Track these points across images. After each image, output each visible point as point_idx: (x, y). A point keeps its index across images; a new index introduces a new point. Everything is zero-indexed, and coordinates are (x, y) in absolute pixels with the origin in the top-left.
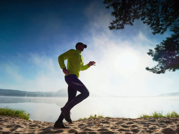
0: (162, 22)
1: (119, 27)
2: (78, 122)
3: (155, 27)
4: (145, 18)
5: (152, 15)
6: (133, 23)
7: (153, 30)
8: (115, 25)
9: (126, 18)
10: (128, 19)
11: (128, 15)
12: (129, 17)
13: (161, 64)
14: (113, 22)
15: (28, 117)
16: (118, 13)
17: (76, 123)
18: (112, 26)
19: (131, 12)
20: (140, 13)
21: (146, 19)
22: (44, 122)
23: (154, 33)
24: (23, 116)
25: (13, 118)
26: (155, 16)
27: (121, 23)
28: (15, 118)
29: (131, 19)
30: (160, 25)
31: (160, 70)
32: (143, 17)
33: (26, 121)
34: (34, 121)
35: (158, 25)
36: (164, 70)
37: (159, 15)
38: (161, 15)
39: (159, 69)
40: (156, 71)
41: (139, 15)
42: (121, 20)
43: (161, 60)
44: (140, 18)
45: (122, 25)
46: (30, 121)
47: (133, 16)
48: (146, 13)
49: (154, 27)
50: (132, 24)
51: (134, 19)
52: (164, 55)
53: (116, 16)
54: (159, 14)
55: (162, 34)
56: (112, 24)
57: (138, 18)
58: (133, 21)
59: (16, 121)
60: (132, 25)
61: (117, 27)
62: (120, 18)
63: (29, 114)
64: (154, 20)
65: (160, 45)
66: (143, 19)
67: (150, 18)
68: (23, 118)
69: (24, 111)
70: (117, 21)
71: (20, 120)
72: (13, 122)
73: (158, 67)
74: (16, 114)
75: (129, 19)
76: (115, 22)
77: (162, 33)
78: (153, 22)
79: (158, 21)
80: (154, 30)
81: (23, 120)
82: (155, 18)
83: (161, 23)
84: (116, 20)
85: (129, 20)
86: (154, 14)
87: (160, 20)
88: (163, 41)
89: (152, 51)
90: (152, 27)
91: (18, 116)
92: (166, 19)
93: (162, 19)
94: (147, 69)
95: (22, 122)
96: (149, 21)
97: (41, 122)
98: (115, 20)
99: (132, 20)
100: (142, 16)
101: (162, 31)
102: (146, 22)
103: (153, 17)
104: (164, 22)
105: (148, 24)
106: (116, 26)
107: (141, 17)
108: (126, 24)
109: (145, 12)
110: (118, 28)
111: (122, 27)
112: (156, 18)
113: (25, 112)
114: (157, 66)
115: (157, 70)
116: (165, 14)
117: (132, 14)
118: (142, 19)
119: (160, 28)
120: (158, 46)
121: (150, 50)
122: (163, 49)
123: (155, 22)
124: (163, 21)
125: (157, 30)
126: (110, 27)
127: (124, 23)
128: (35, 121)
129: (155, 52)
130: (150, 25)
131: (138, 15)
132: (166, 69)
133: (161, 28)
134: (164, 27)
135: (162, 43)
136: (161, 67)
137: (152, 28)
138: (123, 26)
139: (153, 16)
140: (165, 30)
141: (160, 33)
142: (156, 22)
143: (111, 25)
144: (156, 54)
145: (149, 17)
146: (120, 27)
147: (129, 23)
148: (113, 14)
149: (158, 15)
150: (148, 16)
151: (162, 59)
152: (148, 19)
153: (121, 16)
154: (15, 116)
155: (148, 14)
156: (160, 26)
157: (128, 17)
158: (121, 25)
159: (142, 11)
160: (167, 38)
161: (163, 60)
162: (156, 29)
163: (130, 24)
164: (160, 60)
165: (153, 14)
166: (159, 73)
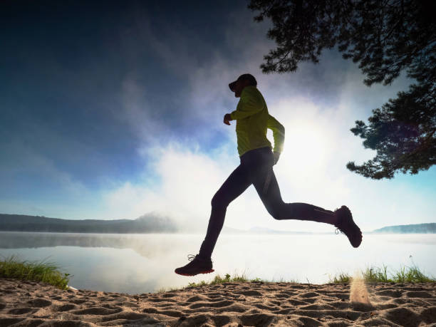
0: (389, 55)
1: (284, 66)
2: (186, 293)
3: (372, 69)
4: (347, 45)
5: (364, 38)
6: (319, 57)
7: (367, 74)
8: (276, 61)
9: (302, 45)
10: (306, 47)
11: (307, 38)
12: (311, 44)
13: (384, 155)
14: (272, 53)
15: (66, 280)
16: (283, 34)
17: (181, 294)
18: (268, 63)
19: (314, 30)
20: (337, 34)
21: (351, 47)
22: (105, 294)
23: (369, 83)
24: (54, 278)
25: (28, 283)
26: (372, 40)
27: (289, 56)
28: (33, 285)
29: (314, 48)
30: (383, 63)
31: (381, 170)
32: (344, 43)
33: (59, 290)
34: (80, 291)
35: (378, 62)
36: (390, 171)
37: (382, 38)
38: (387, 37)
39: (379, 168)
40: (372, 172)
41: (333, 37)
42: (289, 50)
43: (385, 146)
44: (337, 46)
45: (293, 61)
46: (70, 291)
47: (319, 41)
48: (351, 33)
49: (369, 66)
50: (315, 60)
51: (320, 48)
52: (392, 135)
53: (279, 41)
54: (382, 36)
55: (388, 85)
56: (268, 58)
57: (331, 46)
58: (319, 53)
59: (36, 292)
60: (317, 61)
61: (281, 66)
62: (287, 45)
63: (66, 275)
64: (370, 51)
65: (381, 110)
66: (342, 48)
67: (359, 45)
68: (52, 285)
69: (55, 268)
70: (281, 52)
71: (45, 288)
72: (28, 295)
73: (378, 163)
74: (36, 275)
75: (310, 47)
76: (276, 55)
77: (389, 81)
78: (368, 57)
79: (379, 52)
80: (370, 75)
81: (52, 290)
82: (373, 46)
83: (386, 57)
84: (278, 49)
85: (309, 50)
86: (370, 37)
87: (385, 50)
88: (390, 101)
89: (364, 124)
90: (364, 68)
91: (39, 280)
92: (399, 48)
93: (389, 47)
94: (351, 167)
95: (50, 293)
96: (358, 52)
97: (96, 293)
98: (276, 50)
99: (316, 50)
100: (341, 41)
101: (387, 77)
102: (350, 56)
103: (366, 44)
104: (395, 54)
105: (355, 60)
106: (278, 65)
107: (339, 43)
108: (302, 59)
109: (348, 32)
110: (282, 70)
111: (292, 66)
112: (375, 46)
113: (58, 270)
114: (375, 160)
115: (373, 169)
116: (397, 36)
117: (317, 36)
118: (340, 47)
119: (383, 70)
120: (379, 114)
121: (357, 122)
122: (389, 120)
123: (371, 56)
124: (392, 52)
125: (376, 74)
126: (262, 66)
127: (296, 58)
128: (83, 292)
129: (370, 126)
130: (359, 63)
131: (330, 37)
132: (395, 168)
133: (386, 71)
134: (395, 68)
135: (387, 105)
136: (384, 164)
137: (365, 71)
138: (294, 64)
139: (367, 41)
140: (395, 74)
141: (384, 81)
142: (374, 56)
143: (265, 62)
144: (372, 131)
145: (357, 44)
146: (288, 66)
147: (309, 58)
148: (272, 34)
149: (379, 39)
150: (355, 40)
151: (385, 144)
152: (356, 49)
153: (291, 40)
154: (32, 279)
155: (356, 36)
156: (384, 66)
157: (307, 44)
158: (289, 61)
159: (341, 30)
160: (400, 95)
161: (389, 146)
162: (375, 71)
163: (311, 60)
164: (382, 146)
165: (366, 37)
166: (378, 176)
